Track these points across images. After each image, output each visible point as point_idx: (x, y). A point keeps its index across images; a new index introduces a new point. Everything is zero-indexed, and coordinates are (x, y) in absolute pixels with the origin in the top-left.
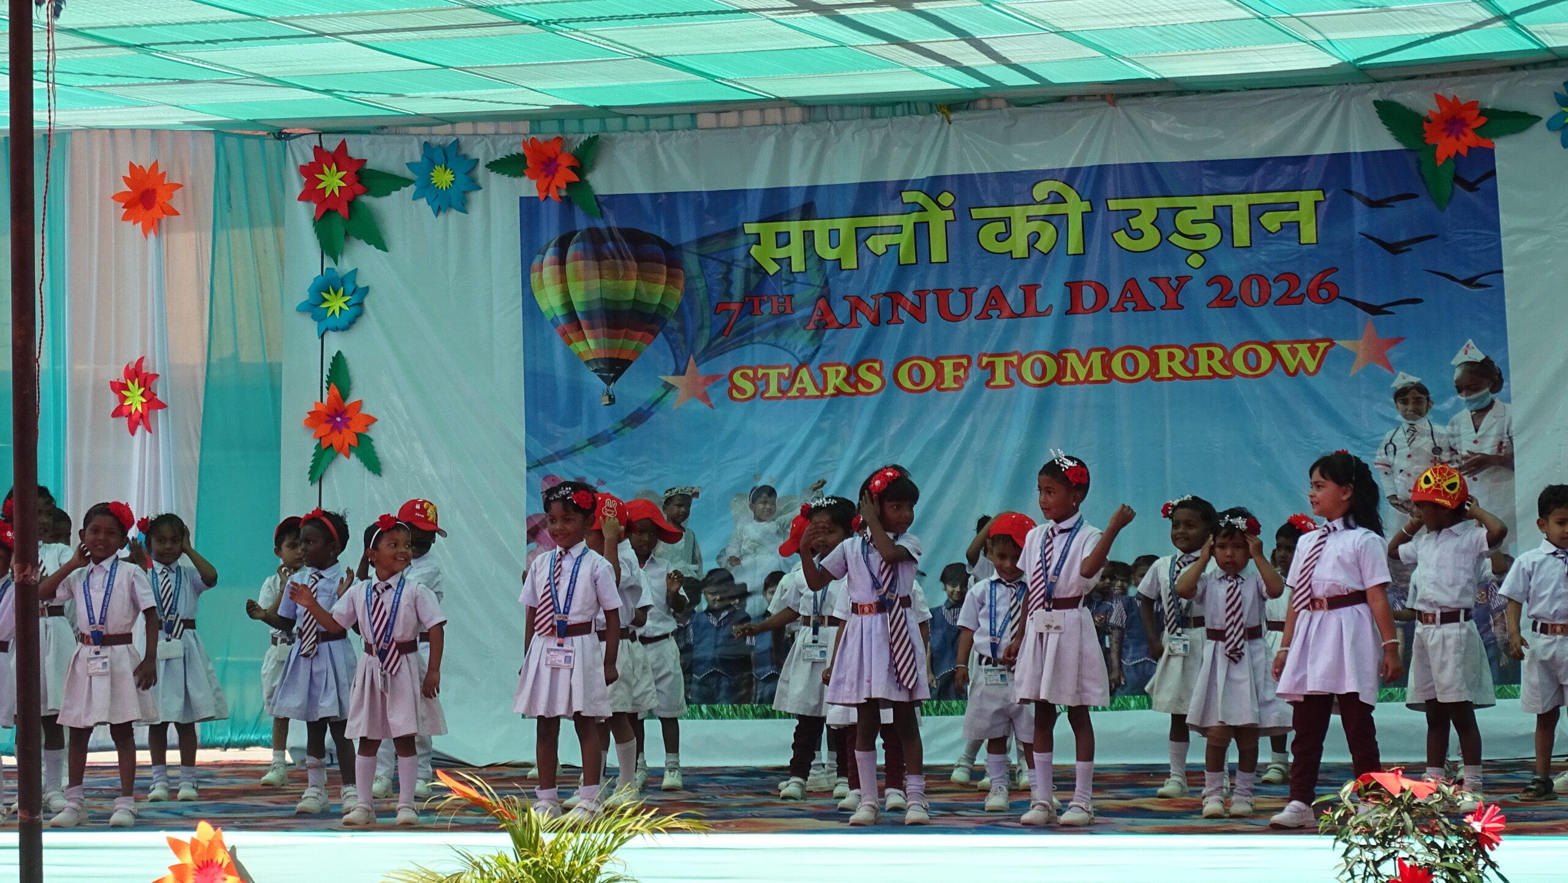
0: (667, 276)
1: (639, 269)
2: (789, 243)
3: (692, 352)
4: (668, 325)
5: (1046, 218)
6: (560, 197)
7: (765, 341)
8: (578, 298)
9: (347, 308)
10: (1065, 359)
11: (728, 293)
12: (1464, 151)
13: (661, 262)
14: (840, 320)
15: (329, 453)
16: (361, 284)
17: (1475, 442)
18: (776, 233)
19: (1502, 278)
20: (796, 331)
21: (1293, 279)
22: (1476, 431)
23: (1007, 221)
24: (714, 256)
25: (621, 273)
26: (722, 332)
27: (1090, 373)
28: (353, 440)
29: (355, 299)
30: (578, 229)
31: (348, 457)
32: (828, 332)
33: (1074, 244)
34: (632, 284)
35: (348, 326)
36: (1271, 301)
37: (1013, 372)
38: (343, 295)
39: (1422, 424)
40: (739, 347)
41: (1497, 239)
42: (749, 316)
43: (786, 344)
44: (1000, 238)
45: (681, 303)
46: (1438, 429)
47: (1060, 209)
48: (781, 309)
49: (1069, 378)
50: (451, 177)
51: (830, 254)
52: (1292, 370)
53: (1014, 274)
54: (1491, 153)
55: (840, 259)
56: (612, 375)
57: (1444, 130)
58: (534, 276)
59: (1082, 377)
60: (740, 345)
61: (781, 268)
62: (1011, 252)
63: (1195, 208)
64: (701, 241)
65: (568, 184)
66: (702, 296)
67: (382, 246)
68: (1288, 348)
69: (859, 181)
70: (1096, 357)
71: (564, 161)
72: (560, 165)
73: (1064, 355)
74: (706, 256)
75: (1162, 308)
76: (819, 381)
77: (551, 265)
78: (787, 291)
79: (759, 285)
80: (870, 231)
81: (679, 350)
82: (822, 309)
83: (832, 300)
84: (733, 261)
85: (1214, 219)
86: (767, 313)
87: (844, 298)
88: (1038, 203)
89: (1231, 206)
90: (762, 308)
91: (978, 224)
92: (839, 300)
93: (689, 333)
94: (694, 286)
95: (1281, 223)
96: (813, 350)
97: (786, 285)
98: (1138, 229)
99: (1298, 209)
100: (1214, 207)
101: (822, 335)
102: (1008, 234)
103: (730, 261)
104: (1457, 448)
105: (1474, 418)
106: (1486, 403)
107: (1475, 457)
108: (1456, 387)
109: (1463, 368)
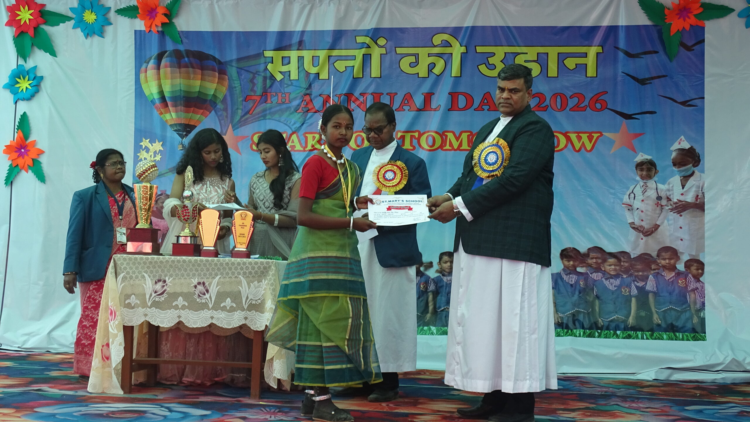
0: (218, 79)
1: (202, 75)
2: (289, 63)
3: (231, 122)
4: (218, 106)
5: (438, 55)
6: (158, 31)
7: (273, 118)
8: (167, 90)
9: (30, 88)
10: (446, 136)
11: (252, 90)
12: (688, 27)
13: (214, 70)
14: (317, 108)
15: (17, 170)
16: (39, 74)
17: (682, 194)
18: (282, 57)
19: (704, 102)
20: (291, 114)
21: (581, 97)
22: (683, 188)
23: (417, 56)
24: (245, 68)
25: (192, 76)
26: (248, 112)
27: (460, 145)
28: (30, 162)
29: (35, 83)
30: (168, 50)
31: (27, 172)
32: (310, 114)
33: (455, 71)
34: (198, 83)
35: (30, 98)
36: (568, 109)
37: (415, 142)
38: (28, 80)
39: (651, 183)
40: (258, 121)
41: (703, 79)
42: (264, 104)
43: (285, 120)
44: (412, 65)
45: (226, 95)
46: (660, 186)
47: (448, 50)
48: (284, 100)
49: (448, 147)
50: (95, 17)
51: (313, 70)
52: (577, 149)
53: (420, 86)
54: (703, 28)
55: (319, 73)
56: (184, 133)
57: (677, 14)
58: (142, 76)
59: (456, 147)
60: (258, 119)
61: (284, 77)
62: (418, 73)
63: (527, 53)
64: (239, 60)
65: (162, 24)
66: (238, 92)
67: (53, 54)
68: (576, 136)
69: (333, 29)
70: (464, 136)
71: (161, 11)
72: (158, 12)
73: (446, 134)
74: (241, 69)
76: (303, 142)
77: (152, 70)
78: (286, 90)
79: (271, 86)
80: (337, 58)
81: (223, 121)
82: (307, 101)
83: (313, 96)
84: (257, 72)
85: (537, 60)
86: (274, 102)
87: (320, 95)
88: (435, 46)
89: (548, 53)
90: (272, 100)
91: (399, 57)
92: (317, 97)
93: (229, 111)
94: (234, 85)
95: (576, 64)
96: (300, 124)
97: (286, 87)
98: (493, 64)
99: (586, 57)
100: (538, 53)
101: (306, 116)
102: (417, 64)
103: (255, 72)
104: (671, 197)
105: (682, 181)
106: (690, 173)
107: (681, 203)
108: (673, 162)
109: (677, 152)
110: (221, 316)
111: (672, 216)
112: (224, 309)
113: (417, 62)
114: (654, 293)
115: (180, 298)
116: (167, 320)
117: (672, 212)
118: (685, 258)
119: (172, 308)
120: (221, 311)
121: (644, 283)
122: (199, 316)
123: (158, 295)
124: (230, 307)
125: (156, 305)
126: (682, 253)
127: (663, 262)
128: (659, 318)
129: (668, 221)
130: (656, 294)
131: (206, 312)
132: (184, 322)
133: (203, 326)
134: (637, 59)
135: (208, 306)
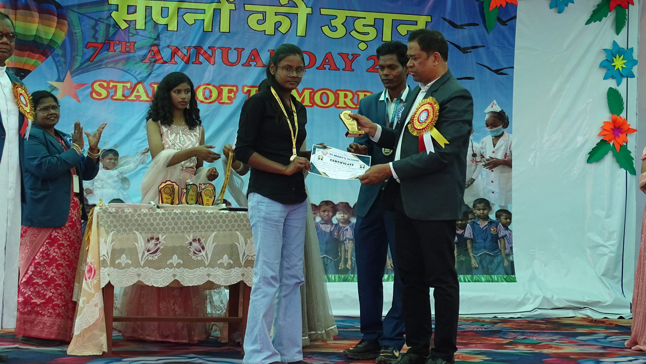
0: (57, 23)
1: (40, 18)
2: (135, 12)
3: (70, 68)
4: (55, 52)
5: (284, 14)
7: (116, 67)
11: (94, 37)
12: (504, 4)
13: (54, 15)
14: (164, 59)
18: (128, 6)
19: (513, 71)
20: (136, 63)
22: (494, 147)
23: (264, 13)
24: (87, 14)
25: (28, 18)
26: (89, 60)
32: (157, 65)
33: (301, 30)
34: (35, 26)
40: (100, 69)
41: (514, 51)
42: (107, 52)
43: (129, 70)
44: (259, 22)
45: (65, 40)
46: (475, 144)
47: (294, 10)
48: (128, 49)
51: (162, 21)
53: (266, 43)
54: (516, 6)
55: (167, 24)
60: (99, 67)
61: (130, 26)
62: (265, 31)
63: (365, 18)
64: (81, 5)
66: (78, 38)
70: (307, 93)
74: (83, 15)
75: (343, 70)
76: (149, 92)
78: (132, 39)
79: (115, 34)
80: (186, 11)
81: (61, 67)
82: (154, 52)
83: (160, 47)
84: (100, 19)
85: (374, 25)
86: (118, 51)
87: (168, 46)
88: (282, 6)
89: (383, 19)
90: (115, 48)
91: (248, 13)
92: (165, 48)
93: (68, 58)
94: (74, 31)
95: (407, 31)
96: (147, 74)
97: (131, 36)
98: (335, 26)
99: (417, 25)
100: (375, 19)
101: (153, 66)
102: (264, 21)
103: (98, 19)
104: (484, 155)
105: (494, 140)
106: (500, 133)
107: (493, 160)
108: (486, 124)
109: (490, 114)
110: (218, 273)
111: (486, 171)
112: (221, 266)
113: (264, 20)
114: (471, 239)
115: (175, 257)
116: (161, 279)
117: (485, 168)
118: (496, 208)
119: (166, 267)
120: (218, 268)
121: (463, 231)
122: (195, 274)
123: (150, 254)
124: (227, 264)
125: (149, 264)
126: (494, 204)
127: (478, 212)
128: (477, 262)
129: (482, 176)
130: (472, 241)
131: (202, 269)
132: (180, 281)
133: (199, 284)
134: (460, 30)
135: (205, 263)
